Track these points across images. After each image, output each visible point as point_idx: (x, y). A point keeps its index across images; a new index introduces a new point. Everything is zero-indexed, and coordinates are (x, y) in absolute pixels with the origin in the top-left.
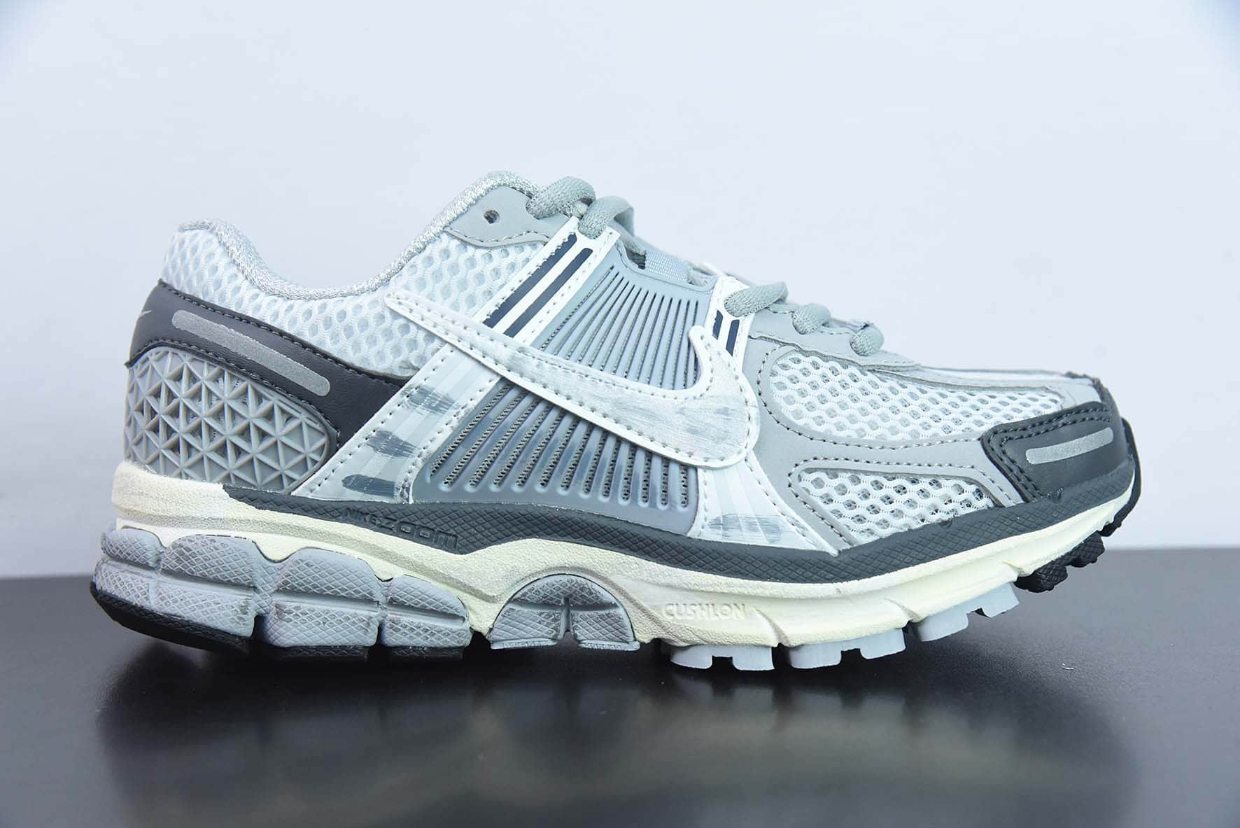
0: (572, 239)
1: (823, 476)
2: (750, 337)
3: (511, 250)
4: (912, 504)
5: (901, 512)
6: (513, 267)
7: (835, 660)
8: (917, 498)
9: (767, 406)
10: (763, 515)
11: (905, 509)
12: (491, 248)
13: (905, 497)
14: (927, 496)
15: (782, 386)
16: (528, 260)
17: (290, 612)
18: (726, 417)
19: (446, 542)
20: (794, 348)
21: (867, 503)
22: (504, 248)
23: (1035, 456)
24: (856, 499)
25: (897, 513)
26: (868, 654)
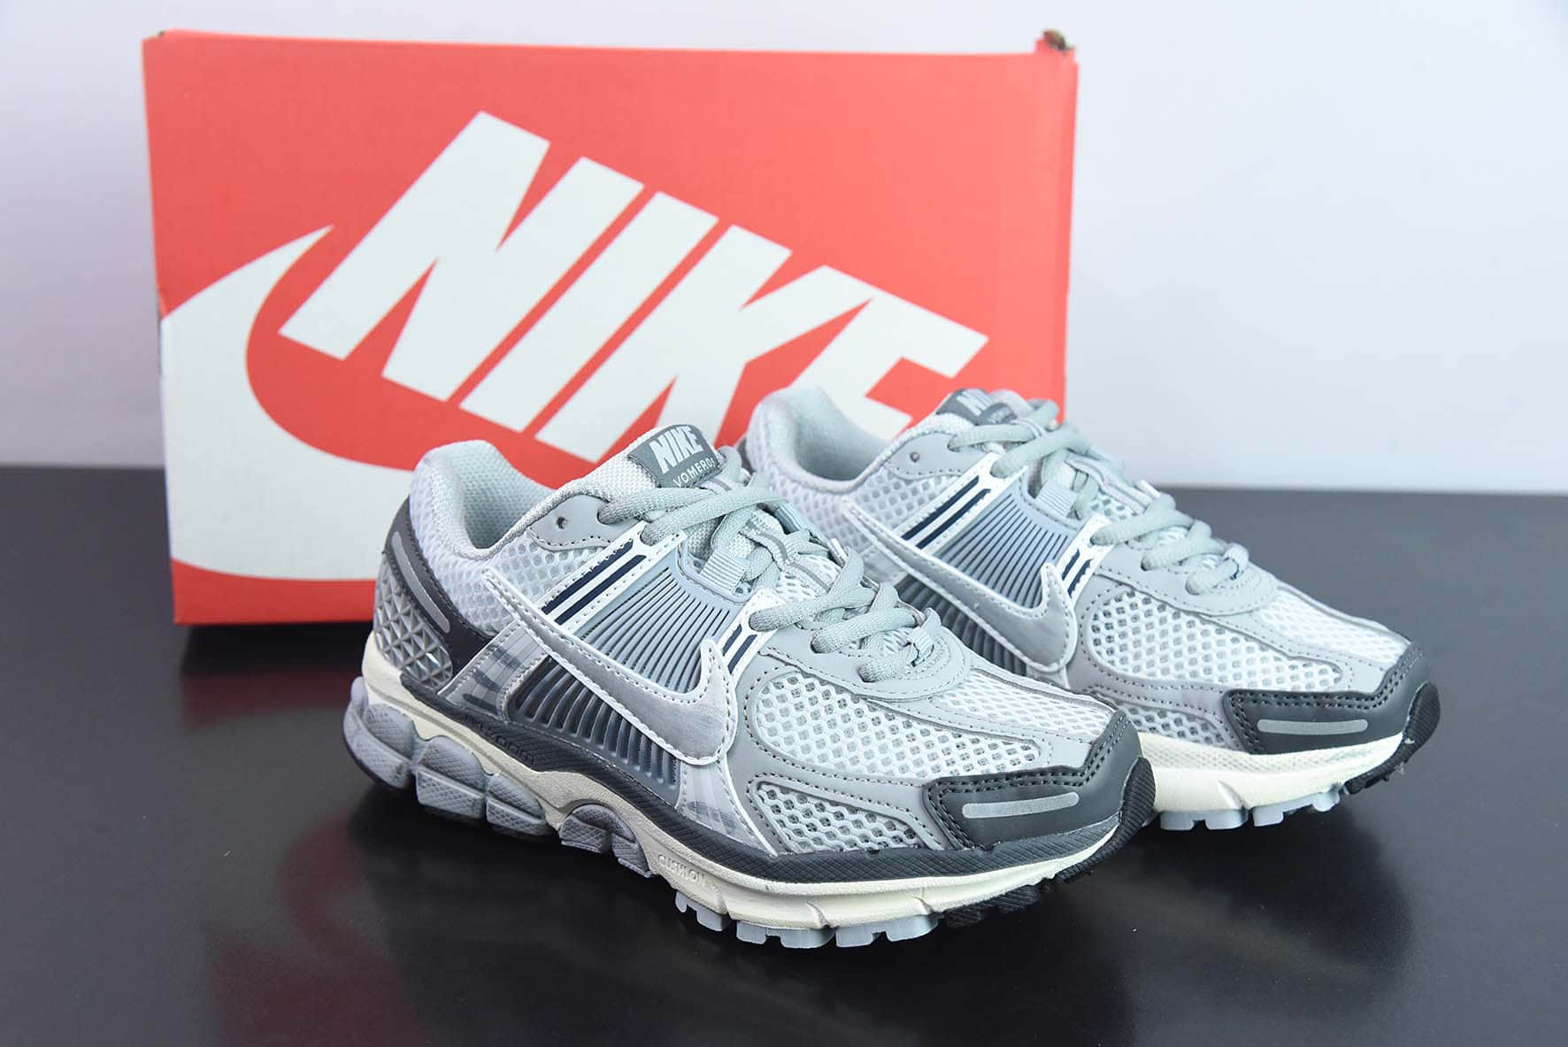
0: (629, 546)
1: (777, 791)
2: (759, 652)
3: (571, 554)
4: (844, 829)
5: (834, 835)
6: (569, 568)
7: (761, 940)
8: (851, 826)
9: (746, 721)
10: (725, 811)
11: (838, 833)
12: (554, 552)
13: (842, 823)
14: (859, 827)
15: (767, 703)
16: (583, 563)
17: (425, 781)
18: (706, 724)
19: (526, 759)
20: (796, 669)
21: (808, 820)
22: (565, 552)
23: (971, 811)
24: (800, 815)
25: (831, 835)
26: (786, 943)
